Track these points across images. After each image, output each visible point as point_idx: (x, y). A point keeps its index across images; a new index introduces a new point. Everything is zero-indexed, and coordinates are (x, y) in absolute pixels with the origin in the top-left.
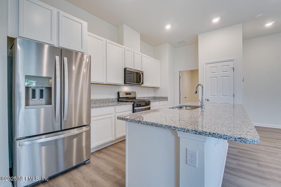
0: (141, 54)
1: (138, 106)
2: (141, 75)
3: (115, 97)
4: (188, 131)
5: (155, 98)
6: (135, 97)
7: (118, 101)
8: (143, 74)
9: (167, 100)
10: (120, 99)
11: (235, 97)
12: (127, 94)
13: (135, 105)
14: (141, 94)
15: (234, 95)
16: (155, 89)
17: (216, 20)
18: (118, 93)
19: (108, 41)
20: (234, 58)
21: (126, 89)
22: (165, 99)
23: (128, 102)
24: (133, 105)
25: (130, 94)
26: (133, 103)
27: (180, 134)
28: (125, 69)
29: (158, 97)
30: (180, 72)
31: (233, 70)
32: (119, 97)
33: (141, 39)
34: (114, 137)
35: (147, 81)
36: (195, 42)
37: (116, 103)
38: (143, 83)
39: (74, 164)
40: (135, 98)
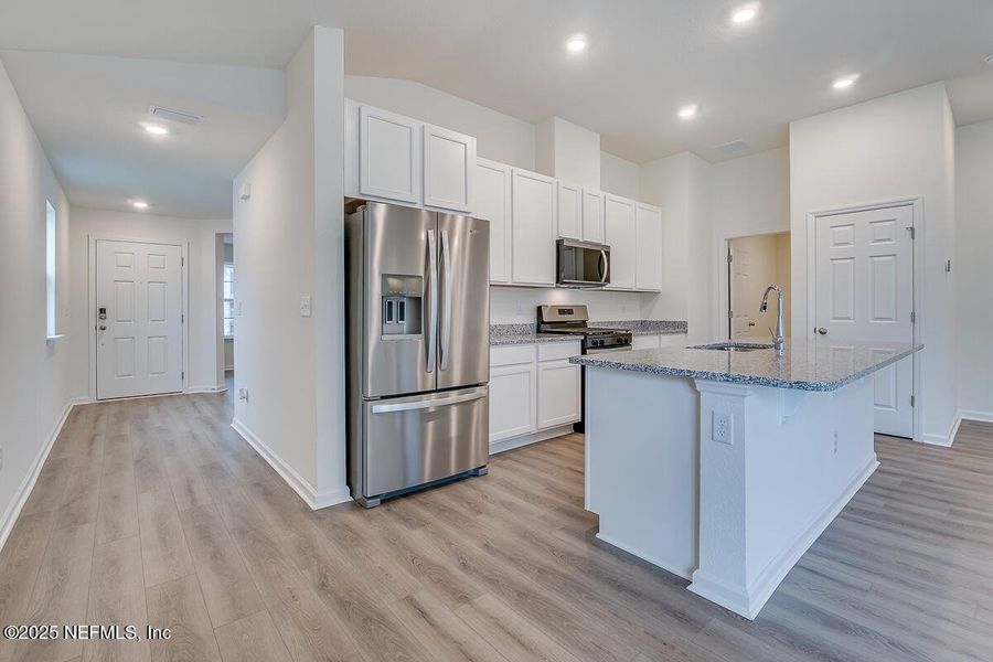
0: (602, 194)
1: (596, 346)
2: (605, 256)
3: (531, 319)
4: (714, 377)
5: (646, 326)
6: (584, 322)
7: (539, 331)
8: (608, 253)
9: (686, 332)
10: (543, 327)
11: (916, 321)
12: (562, 312)
13: (589, 344)
14: (602, 312)
15: (913, 314)
16: (646, 296)
17: (844, 84)
18: (539, 309)
19: (517, 170)
20: (915, 197)
21: (560, 297)
22: (680, 327)
23: (568, 333)
24: (583, 342)
25: (570, 312)
26: (583, 337)
27: (700, 384)
28: (559, 244)
29: (656, 323)
30: (729, 241)
31: (909, 233)
32: (540, 321)
33: (603, 148)
34: (534, 424)
35: (623, 274)
36: (778, 145)
37: (533, 336)
38: (608, 280)
39: (453, 471)
40: (584, 324)
